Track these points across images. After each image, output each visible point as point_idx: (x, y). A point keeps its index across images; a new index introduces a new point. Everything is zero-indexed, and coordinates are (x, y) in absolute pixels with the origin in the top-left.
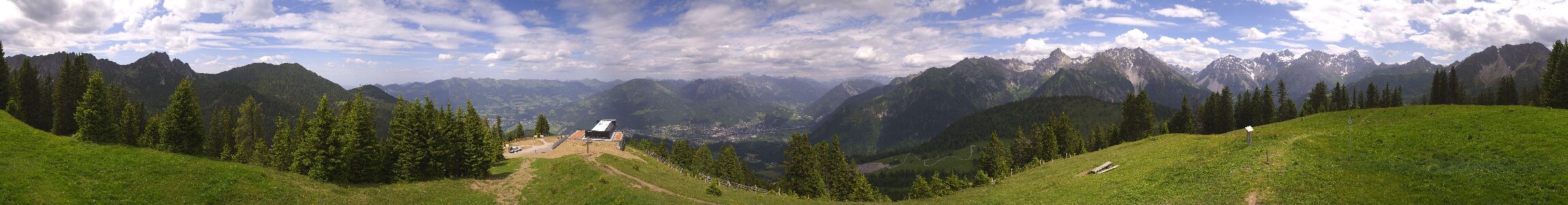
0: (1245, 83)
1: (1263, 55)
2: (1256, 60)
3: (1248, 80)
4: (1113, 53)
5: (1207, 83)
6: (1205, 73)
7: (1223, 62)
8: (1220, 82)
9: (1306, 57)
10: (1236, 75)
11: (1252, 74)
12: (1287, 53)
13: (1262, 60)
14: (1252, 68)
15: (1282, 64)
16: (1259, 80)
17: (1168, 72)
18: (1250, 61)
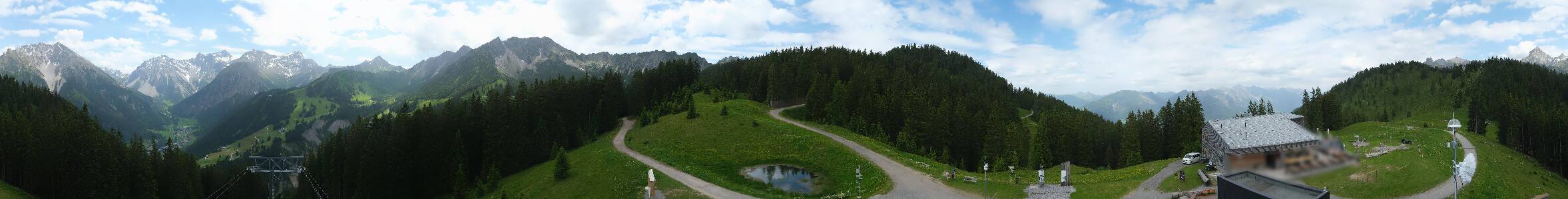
0: (181, 86)
1: (199, 56)
2: (192, 61)
3: (182, 81)
4: (29, 49)
5: (138, 85)
6: (134, 75)
7: (156, 61)
8: (152, 84)
9: (248, 56)
10: (169, 76)
11: (188, 75)
12: (225, 54)
13: (197, 61)
14: (186, 69)
15: (221, 64)
16: (195, 82)
17: (90, 72)
18: (183, 62)
